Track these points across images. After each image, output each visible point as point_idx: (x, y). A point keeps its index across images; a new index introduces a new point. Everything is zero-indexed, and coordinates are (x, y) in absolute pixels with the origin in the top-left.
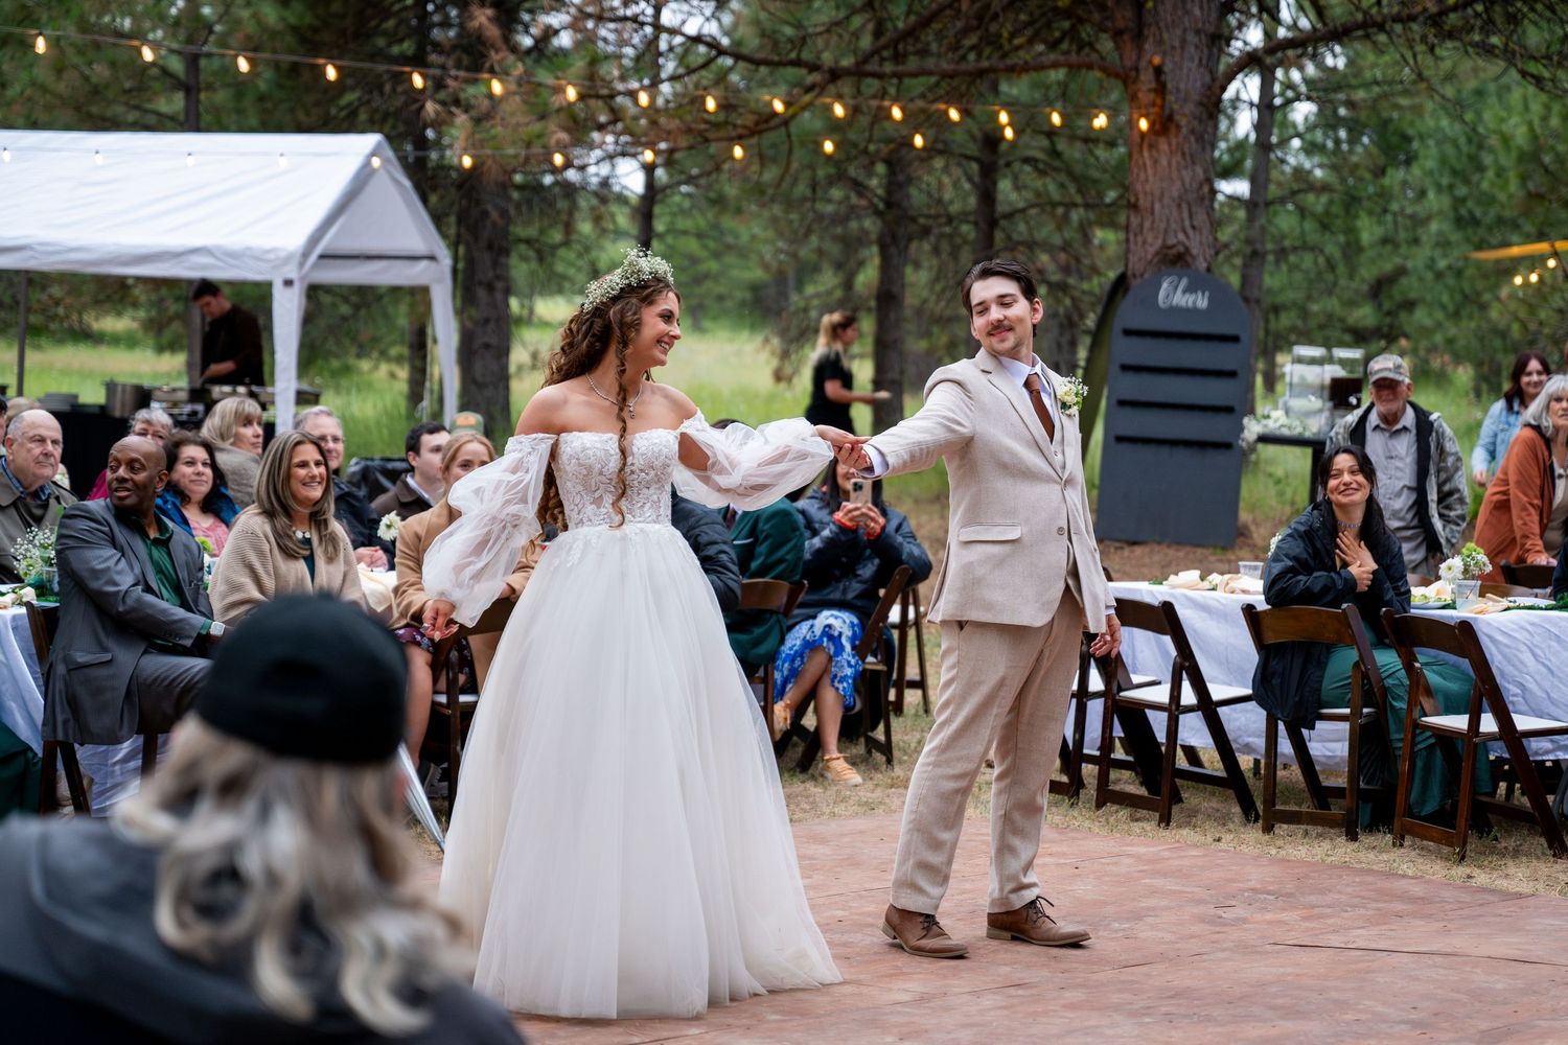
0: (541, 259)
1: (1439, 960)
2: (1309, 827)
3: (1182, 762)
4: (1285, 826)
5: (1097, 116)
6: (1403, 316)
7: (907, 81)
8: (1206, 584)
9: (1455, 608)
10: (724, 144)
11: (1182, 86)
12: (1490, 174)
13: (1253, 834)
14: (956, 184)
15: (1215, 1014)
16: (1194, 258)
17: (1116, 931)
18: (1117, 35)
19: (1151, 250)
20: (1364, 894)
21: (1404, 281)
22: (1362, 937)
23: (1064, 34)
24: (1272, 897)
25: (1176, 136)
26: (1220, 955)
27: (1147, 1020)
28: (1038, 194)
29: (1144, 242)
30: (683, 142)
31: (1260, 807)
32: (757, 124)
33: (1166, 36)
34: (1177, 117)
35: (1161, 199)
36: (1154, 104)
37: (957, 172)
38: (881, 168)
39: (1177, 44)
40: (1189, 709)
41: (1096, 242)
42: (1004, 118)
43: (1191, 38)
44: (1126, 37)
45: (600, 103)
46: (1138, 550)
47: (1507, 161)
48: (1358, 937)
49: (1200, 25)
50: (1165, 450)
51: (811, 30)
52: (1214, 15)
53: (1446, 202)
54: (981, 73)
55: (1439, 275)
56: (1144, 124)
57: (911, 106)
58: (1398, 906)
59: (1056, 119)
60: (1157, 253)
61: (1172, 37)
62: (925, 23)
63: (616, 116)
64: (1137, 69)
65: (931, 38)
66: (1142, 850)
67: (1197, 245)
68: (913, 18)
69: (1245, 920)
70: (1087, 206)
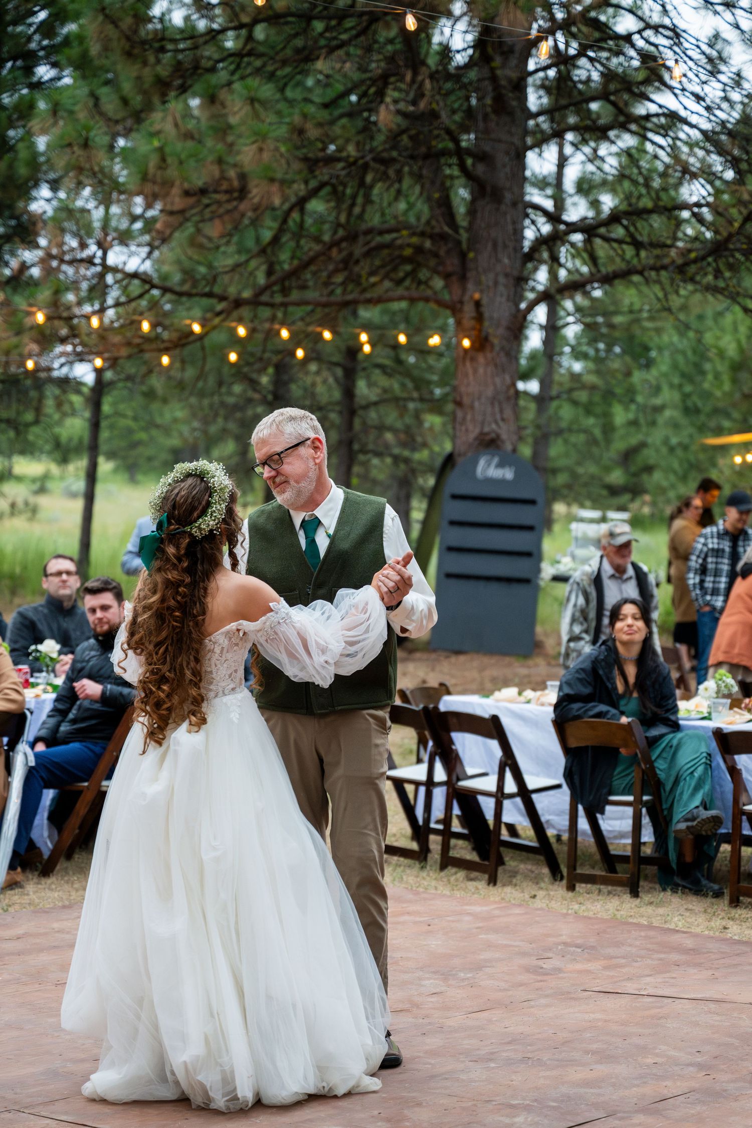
0: (18, 432)
1: (712, 1006)
2: (602, 887)
3: (505, 835)
4: (583, 885)
5: (432, 337)
6: (645, 477)
7: (291, 309)
8: (522, 699)
9: (710, 719)
10: (154, 354)
11: (495, 315)
12: (710, 377)
13: (559, 890)
14: (325, 381)
15: (545, 1059)
16: (503, 442)
17: (463, 980)
18: (447, 276)
19: (472, 436)
20: (649, 946)
21: (645, 452)
22: (650, 984)
23: (407, 275)
24: (579, 950)
25: (492, 351)
26: (543, 1001)
27: (493, 1065)
28: (385, 391)
29: (467, 430)
30: (124, 352)
31: (565, 871)
32: (180, 339)
33: (483, 278)
34: (491, 338)
35: (479, 398)
36: (473, 329)
37: (325, 373)
38: (271, 370)
39: (491, 283)
40: (511, 796)
41: (427, 425)
42: (364, 337)
43: (502, 280)
44: (454, 278)
45: (62, 323)
46: (462, 658)
47: (722, 367)
48: (648, 984)
49: (508, 270)
50: (481, 584)
51: (220, 270)
52: (518, 264)
53: (676, 396)
54: (346, 304)
55: (672, 449)
56: (466, 343)
57: (294, 328)
58: (675, 957)
59: (402, 339)
60: (476, 439)
61: (487, 279)
62: (305, 265)
63: (74, 333)
64: (461, 302)
65: (309, 276)
66: (477, 909)
67: (505, 432)
68: (296, 262)
69: (560, 970)
70: (422, 400)
